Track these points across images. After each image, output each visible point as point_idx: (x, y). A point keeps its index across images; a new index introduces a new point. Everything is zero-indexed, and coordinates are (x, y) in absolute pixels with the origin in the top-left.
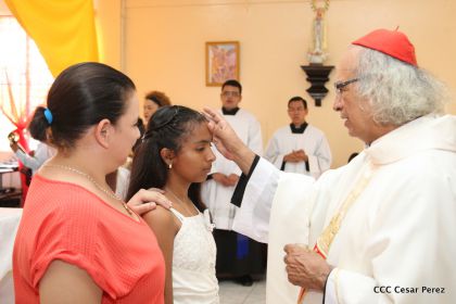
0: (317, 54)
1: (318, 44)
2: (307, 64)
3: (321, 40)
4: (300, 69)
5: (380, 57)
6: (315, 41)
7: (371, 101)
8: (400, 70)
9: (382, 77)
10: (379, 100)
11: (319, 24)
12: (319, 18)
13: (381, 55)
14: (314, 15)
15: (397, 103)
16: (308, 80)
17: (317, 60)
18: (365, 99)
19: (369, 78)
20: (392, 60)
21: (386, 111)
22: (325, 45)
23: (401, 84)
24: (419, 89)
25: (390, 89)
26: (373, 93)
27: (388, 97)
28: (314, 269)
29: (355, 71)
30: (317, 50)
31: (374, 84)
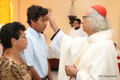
0: (72, 13)
1: (72, 10)
2: (69, 16)
3: (73, 9)
4: (68, 17)
5: (96, 12)
6: (71, 9)
7: (90, 23)
8: (100, 17)
9: (95, 18)
10: (93, 23)
11: (73, 5)
12: (73, 3)
13: (97, 12)
14: (71, 2)
15: (97, 26)
16: (70, 20)
17: (72, 15)
18: (89, 22)
19: (92, 17)
20: (99, 14)
21: (94, 27)
22: (74, 11)
23: (99, 21)
24: (104, 23)
25: (96, 21)
26: (92, 21)
27: (95, 23)
28: (73, 71)
29: (89, 14)
30: (72, 12)
31: (92, 19)
